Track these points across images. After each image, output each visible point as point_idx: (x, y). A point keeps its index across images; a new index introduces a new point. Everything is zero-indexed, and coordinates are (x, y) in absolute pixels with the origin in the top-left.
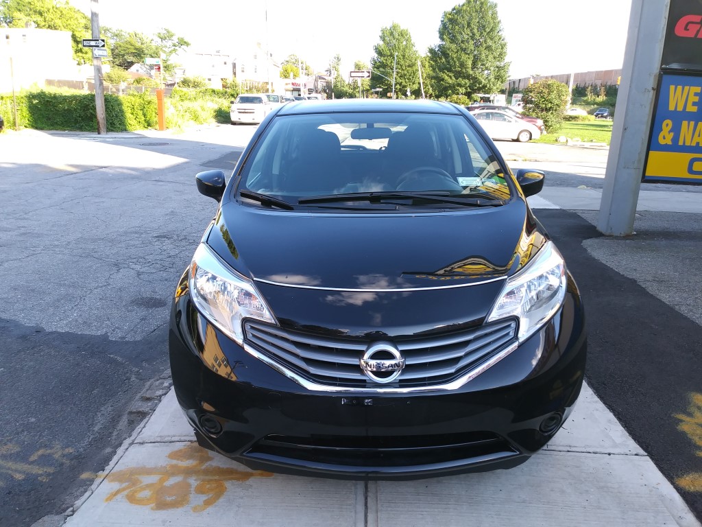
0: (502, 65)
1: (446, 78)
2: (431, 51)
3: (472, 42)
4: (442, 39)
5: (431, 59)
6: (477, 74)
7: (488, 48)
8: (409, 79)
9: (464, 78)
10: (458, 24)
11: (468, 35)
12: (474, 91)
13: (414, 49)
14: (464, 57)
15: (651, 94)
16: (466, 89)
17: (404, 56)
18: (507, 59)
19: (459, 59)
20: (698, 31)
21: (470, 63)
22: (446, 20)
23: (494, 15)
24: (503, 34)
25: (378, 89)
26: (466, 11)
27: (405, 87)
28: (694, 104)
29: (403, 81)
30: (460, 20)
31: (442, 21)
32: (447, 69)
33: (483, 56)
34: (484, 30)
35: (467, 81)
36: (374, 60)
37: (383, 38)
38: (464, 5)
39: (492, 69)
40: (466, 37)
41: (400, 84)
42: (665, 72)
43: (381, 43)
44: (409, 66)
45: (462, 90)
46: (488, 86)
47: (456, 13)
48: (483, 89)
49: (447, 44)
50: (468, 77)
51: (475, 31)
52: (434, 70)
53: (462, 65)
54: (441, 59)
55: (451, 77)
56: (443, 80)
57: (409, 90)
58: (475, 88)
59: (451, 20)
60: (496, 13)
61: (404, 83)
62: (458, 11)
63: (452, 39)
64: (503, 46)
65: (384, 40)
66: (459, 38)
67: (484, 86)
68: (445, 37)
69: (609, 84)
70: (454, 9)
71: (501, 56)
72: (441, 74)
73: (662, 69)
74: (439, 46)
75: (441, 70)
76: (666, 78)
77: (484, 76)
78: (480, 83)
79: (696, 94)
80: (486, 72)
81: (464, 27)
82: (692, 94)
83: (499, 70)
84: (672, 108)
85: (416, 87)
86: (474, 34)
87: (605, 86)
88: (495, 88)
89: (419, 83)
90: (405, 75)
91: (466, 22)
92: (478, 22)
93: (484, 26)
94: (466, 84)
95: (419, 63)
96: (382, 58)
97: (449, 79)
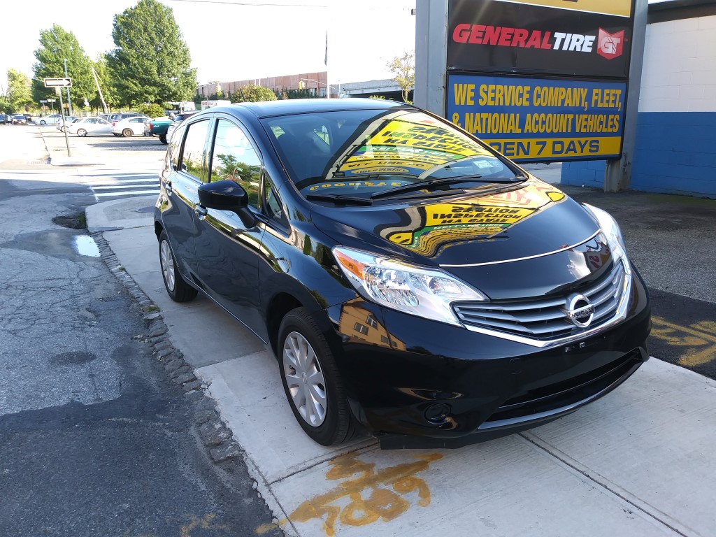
0: (188, 71)
1: (132, 85)
2: (108, 57)
3: (152, 48)
4: (118, 44)
5: (109, 66)
6: (165, 80)
7: (170, 54)
8: (85, 88)
9: (151, 85)
10: (133, 28)
11: (146, 40)
12: (166, 99)
13: (84, 54)
14: (147, 63)
15: (443, 91)
16: (155, 96)
17: (74, 63)
18: (192, 65)
19: (142, 66)
20: (469, 38)
21: (155, 70)
22: (119, 24)
23: (171, 19)
24: (184, 39)
25: (49, 100)
26: (140, 14)
27: (82, 96)
28: (472, 98)
29: (78, 90)
30: (135, 23)
31: (114, 25)
32: (130, 75)
33: (167, 61)
34: (163, 35)
35: (154, 88)
36: (37, 68)
37: (43, 42)
38: (136, 8)
39: (179, 75)
40: (145, 42)
41: (75, 94)
42: (450, 72)
43: (43, 48)
44: (81, 73)
45: (152, 98)
46: (179, 93)
47: (129, 16)
48: (174, 96)
49: (125, 49)
50: (155, 84)
51: (154, 35)
52: (114, 76)
53: (146, 71)
54: (120, 65)
55: (136, 85)
56: (128, 88)
57: (86, 100)
58: (165, 96)
59: (125, 24)
60: (173, 18)
61: (79, 93)
62: (130, 14)
63: (129, 44)
64: (185, 52)
65: (45, 45)
66: (137, 42)
67: (175, 94)
68: (121, 42)
69: (289, 89)
70: (126, 12)
71: (185, 62)
72: (124, 82)
73: (448, 70)
74: (116, 51)
75: (124, 77)
76: (452, 77)
77: (171, 82)
78: (170, 90)
79: (472, 91)
80: (173, 79)
81: (140, 31)
82: (469, 90)
83: (186, 77)
84: (457, 103)
85: (93, 96)
86: (152, 39)
87: (286, 91)
88: (186, 95)
89: (97, 92)
90: (79, 83)
91: (141, 27)
92: (155, 26)
93: (162, 31)
94: (154, 91)
95: (93, 70)
96: (47, 66)
97: (134, 87)
